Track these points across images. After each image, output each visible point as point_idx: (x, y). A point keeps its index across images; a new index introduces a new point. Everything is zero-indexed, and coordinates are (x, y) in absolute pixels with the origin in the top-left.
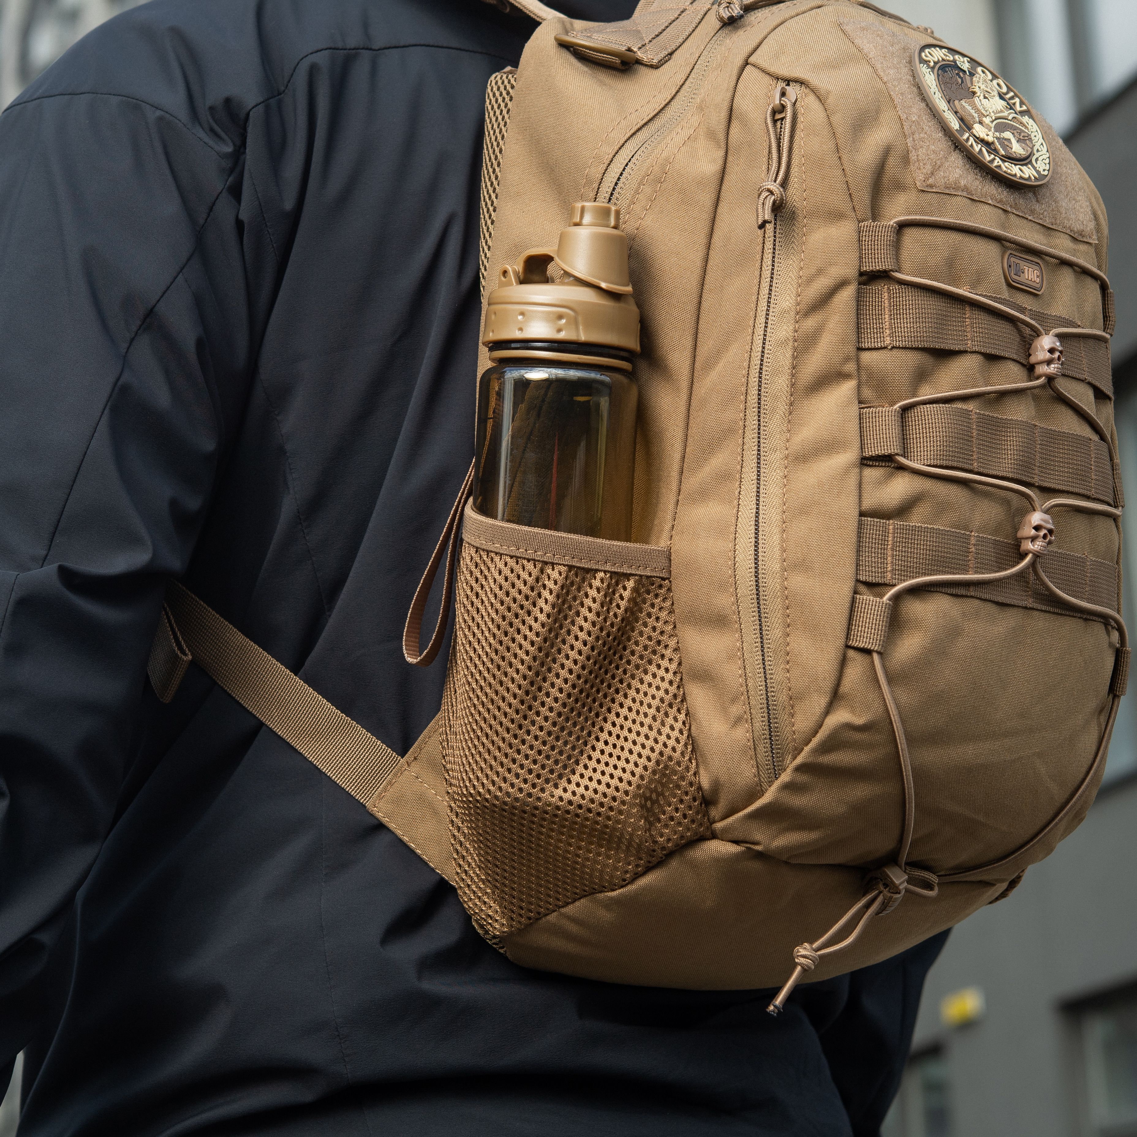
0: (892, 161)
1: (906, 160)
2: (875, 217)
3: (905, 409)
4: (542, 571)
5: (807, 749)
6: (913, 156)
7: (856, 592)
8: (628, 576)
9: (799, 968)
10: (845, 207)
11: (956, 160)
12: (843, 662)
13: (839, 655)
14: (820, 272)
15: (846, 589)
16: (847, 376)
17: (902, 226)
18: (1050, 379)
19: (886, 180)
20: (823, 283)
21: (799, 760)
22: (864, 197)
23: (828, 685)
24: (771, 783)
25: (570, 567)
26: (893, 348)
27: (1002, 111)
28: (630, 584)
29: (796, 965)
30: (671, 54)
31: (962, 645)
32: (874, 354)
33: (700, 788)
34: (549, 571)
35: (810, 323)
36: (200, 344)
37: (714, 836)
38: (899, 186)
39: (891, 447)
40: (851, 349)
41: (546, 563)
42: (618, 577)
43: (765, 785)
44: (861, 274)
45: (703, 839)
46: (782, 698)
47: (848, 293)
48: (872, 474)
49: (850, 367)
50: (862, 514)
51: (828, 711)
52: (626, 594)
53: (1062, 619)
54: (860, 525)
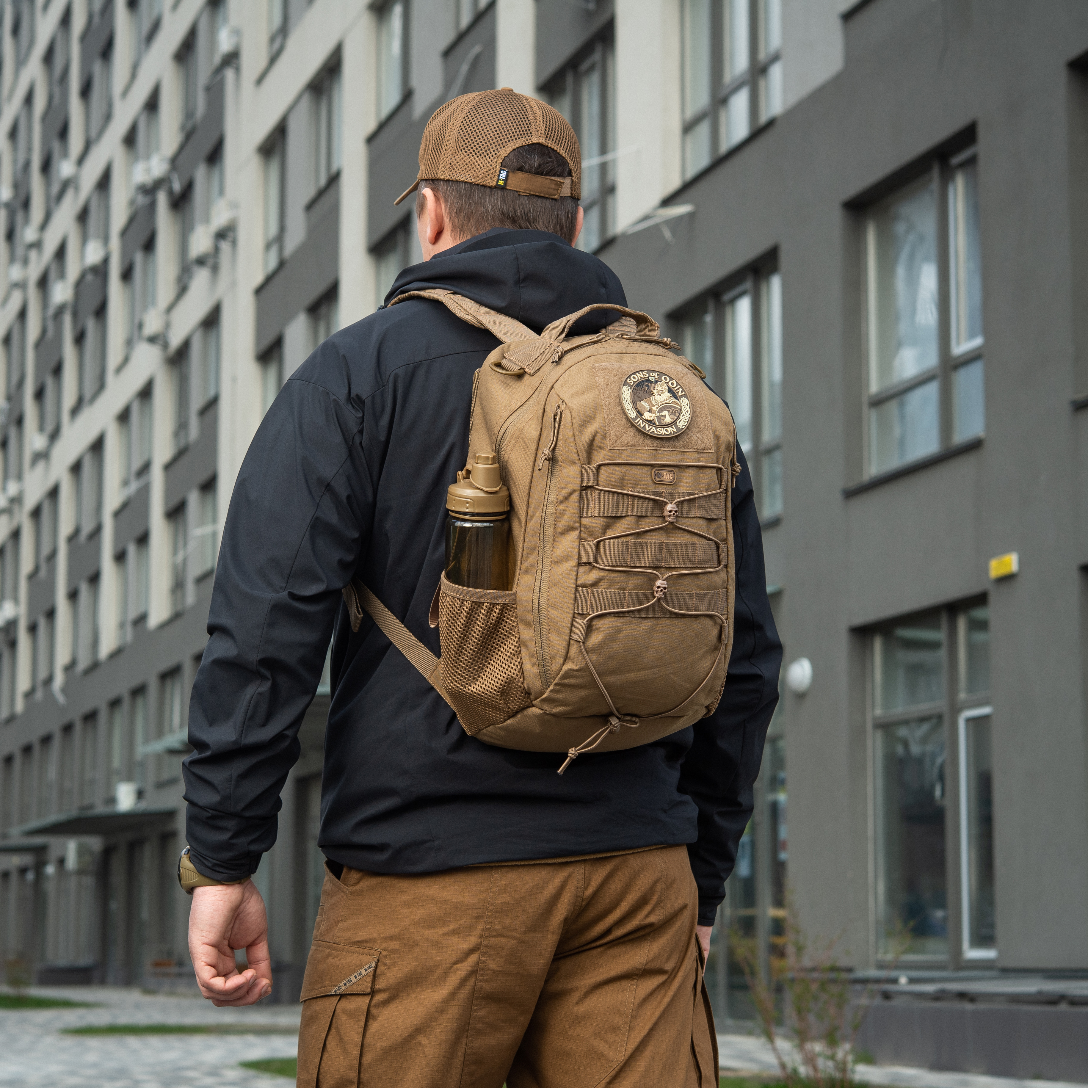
0: (598, 437)
1: (604, 436)
2: (589, 463)
3: (599, 542)
4: (462, 603)
5: (558, 677)
6: (608, 435)
7: (574, 617)
8: (498, 604)
9: (569, 758)
10: (576, 459)
11: (631, 432)
12: (569, 645)
13: (567, 643)
14: (565, 486)
15: (569, 617)
16: (576, 529)
17: (600, 466)
18: (671, 523)
19: (595, 445)
20: (566, 491)
21: (555, 682)
22: (583, 455)
23: (563, 654)
24: (547, 689)
25: (473, 602)
26: (595, 517)
27: (667, 400)
28: (499, 607)
29: (567, 756)
30: (539, 369)
31: (622, 636)
32: (588, 519)
33: (524, 689)
34: (465, 603)
35: (561, 507)
36: (349, 497)
37: (533, 706)
38: (601, 448)
39: (591, 560)
40: (576, 518)
41: (464, 600)
42: (493, 605)
43: (545, 690)
44: (582, 487)
45: (528, 707)
46: (548, 657)
47: (575, 496)
48: (582, 569)
49: (577, 525)
50: (577, 586)
51: (564, 664)
52: (497, 611)
53: (680, 619)
54: (576, 590)
